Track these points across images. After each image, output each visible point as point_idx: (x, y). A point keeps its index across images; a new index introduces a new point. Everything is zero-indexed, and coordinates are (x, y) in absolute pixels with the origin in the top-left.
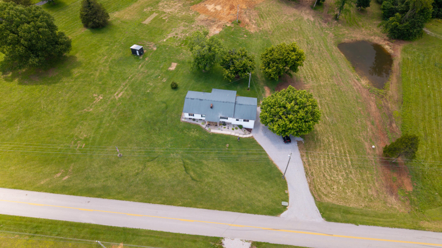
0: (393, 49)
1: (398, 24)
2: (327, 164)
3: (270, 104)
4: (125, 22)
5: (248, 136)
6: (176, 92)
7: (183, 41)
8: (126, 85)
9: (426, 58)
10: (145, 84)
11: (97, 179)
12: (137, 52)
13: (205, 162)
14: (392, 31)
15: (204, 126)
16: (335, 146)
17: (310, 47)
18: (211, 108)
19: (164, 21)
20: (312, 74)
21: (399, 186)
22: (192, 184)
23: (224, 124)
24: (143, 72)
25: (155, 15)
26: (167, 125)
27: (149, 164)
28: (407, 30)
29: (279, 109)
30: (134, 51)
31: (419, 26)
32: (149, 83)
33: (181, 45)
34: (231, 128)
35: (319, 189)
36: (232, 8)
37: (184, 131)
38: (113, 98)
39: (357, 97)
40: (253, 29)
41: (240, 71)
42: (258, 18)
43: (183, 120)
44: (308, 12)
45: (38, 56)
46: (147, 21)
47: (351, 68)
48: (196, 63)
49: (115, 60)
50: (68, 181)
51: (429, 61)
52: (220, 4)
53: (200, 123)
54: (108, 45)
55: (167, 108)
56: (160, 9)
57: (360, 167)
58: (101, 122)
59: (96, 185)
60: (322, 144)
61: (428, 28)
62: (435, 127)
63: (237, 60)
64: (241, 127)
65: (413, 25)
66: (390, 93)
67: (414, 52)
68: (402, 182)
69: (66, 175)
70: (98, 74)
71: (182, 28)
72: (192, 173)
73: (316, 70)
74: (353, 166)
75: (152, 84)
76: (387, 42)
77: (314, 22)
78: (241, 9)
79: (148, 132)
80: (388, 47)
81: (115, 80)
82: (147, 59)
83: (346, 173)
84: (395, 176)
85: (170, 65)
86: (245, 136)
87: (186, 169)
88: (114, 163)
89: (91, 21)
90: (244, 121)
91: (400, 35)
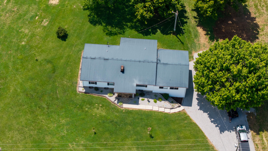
5: (178, 110)
10: (18, 32)
15: (112, 98)
23: (143, 93)
32: (23, 30)
43: (81, 89)
53: (106, 95)
64: (166, 97)
75: (27, 31)
90: (171, 88)
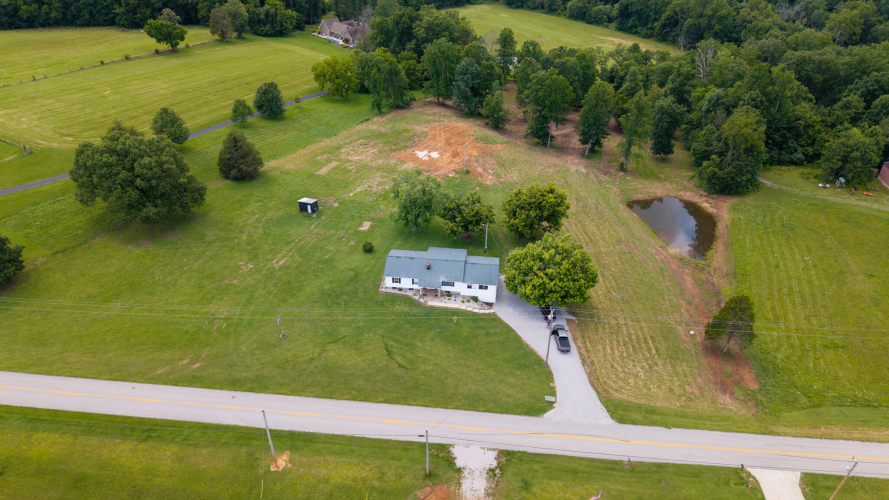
0: (716, 207)
1: (717, 170)
2: (616, 351)
3: (518, 257)
4: (287, 173)
5: (487, 311)
6: (369, 256)
7: (381, 195)
8: (290, 250)
9: (768, 219)
10: (322, 248)
11: (248, 366)
12: (309, 207)
13: (419, 344)
14: (709, 180)
15: (417, 298)
16: (628, 329)
17: (581, 204)
18: (428, 269)
19: (349, 171)
20: (586, 237)
21: (737, 383)
22: (399, 372)
23: (449, 294)
24: (317, 234)
25: (334, 164)
26: (357, 297)
27: (330, 347)
28: (733, 179)
29: (532, 263)
30: (303, 207)
31: (748, 172)
32: (327, 247)
33: (377, 200)
34: (459, 299)
35: (605, 382)
36: (455, 155)
37: (385, 304)
38: (270, 265)
39: (661, 269)
40: (489, 180)
41: (471, 222)
42: (498, 168)
43: (383, 290)
44: (576, 161)
46: (323, 171)
47: (651, 233)
48: (403, 214)
49: (272, 219)
50: (200, 369)
51: (773, 220)
52: (436, 150)
53: (410, 293)
54: (261, 201)
55: (357, 276)
56: (343, 156)
57: (671, 358)
58: (252, 296)
59: (245, 375)
60: (607, 326)
61: (766, 179)
62: (789, 306)
63: (467, 206)
64: (475, 299)
65: (740, 171)
66: (715, 264)
67: (749, 210)
68: (742, 378)
69: (197, 362)
70: (244, 237)
71: (378, 179)
72: (399, 359)
73: (593, 233)
74: (659, 356)
75: (332, 248)
76: (704, 199)
77: (587, 174)
78: (470, 156)
79: (328, 307)
80: (707, 205)
81: (274, 244)
82: (323, 218)
83: (648, 364)
84: (729, 368)
85: (361, 224)
86: (482, 311)
87: (389, 353)
88: (274, 346)
89: (234, 167)
90: (481, 287)
91: (724, 187)
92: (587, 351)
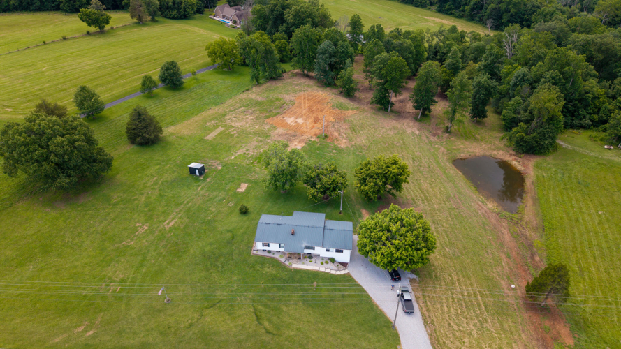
0: (523, 165)
1: (524, 135)
2: (452, 309)
3: (369, 226)
4: (182, 138)
5: (343, 272)
6: (245, 218)
7: (256, 158)
8: (180, 211)
9: (566, 176)
10: (206, 210)
11: (135, 333)
12: (197, 171)
13: (284, 308)
14: (517, 143)
15: (283, 260)
16: (460, 285)
17: (416, 164)
18: (293, 234)
19: (232, 136)
20: (422, 195)
21: (555, 339)
22: (267, 338)
23: (310, 256)
24: (203, 196)
25: (220, 129)
26: (232, 259)
27: (207, 312)
28: (537, 142)
29: (381, 233)
30: (192, 171)
31: (549, 137)
32: (211, 209)
33: (253, 163)
34: (319, 261)
35: (444, 343)
36: (316, 120)
37: (256, 266)
38: (161, 227)
39: (483, 224)
40: (343, 143)
41: (329, 189)
42: (350, 132)
43: (255, 252)
44: (411, 124)
45: (69, 176)
46: (211, 136)
47: (473, 188)
48: (273, 182)
49: (167, 182)
50: (93, 337)
51: (570, 178)
52: (302, 116)
53: (277, 256)
54: (159, 164)
55: (233, 238)
56: (228, 122)
57: (497, 313)
58: (144, 258)
59: (132, 342)
60: (443, 283)
61: (562, 140)
62: (591, 259)
63: (325, 175)
64: (332, 260)
65: (543, 136)
66: (526, 218)
67: (550, 168)
68: (558, 333)
69: (91, 329)
70: (143, 199)
71: (255, 144)
72: (266, 324)
73: (427, 190)
74: (488, 312)
75: (214, 210)
76: (514, 157)
77: (420, 136)
78: (328, 122)
79: (208, 270)
80: (516, 163)
81: (166, 206)
82: (208, 180)
83: (479, 321)
84: (547, 323)
85: (239, 186)
86: (338, 273)
87: (258, 318)
88: (159, 311)
89: (139, 136)
90: (337, 251)
91: (529, 148)
92: (428, 310)
